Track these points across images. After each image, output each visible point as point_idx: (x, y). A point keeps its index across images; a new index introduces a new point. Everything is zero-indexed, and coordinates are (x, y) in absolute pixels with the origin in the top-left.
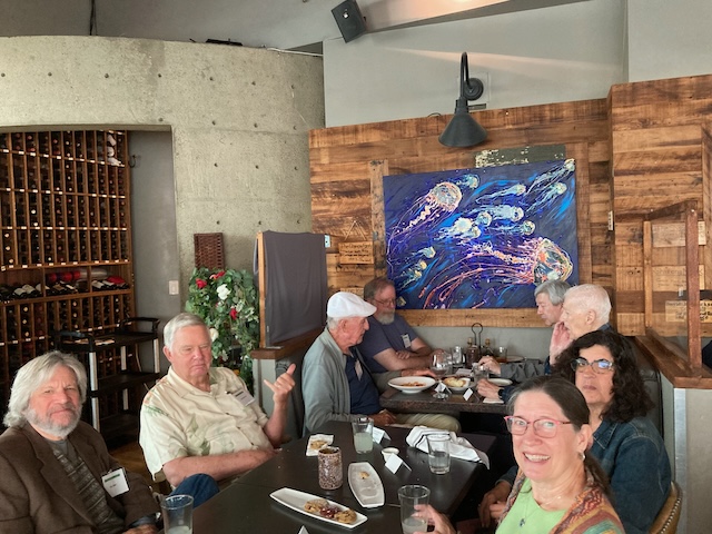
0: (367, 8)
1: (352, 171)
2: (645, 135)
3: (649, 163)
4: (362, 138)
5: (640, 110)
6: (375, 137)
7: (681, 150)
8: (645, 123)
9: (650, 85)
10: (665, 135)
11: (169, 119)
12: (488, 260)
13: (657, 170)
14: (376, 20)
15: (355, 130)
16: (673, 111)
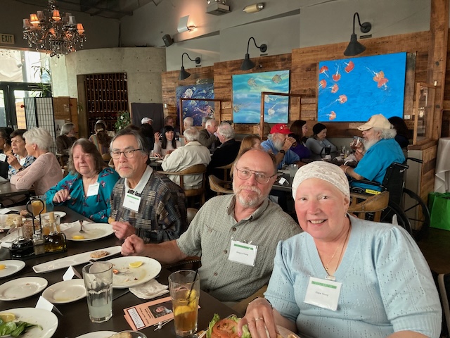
0: (174, 36)
1: (171, 85)
2: (220, 77)
3: (221, 85)
4: (172, 75)
5: (220, 70)
6: (175, 75)
7: (227, 82)
8: (220, 74)
9: (221, 63)
10: (224, 77)
11: (126, 70)
12: (198, 112)
13: (222, 87)
14: (175, 40)
15: (171, 73)
16: (225, 70)
